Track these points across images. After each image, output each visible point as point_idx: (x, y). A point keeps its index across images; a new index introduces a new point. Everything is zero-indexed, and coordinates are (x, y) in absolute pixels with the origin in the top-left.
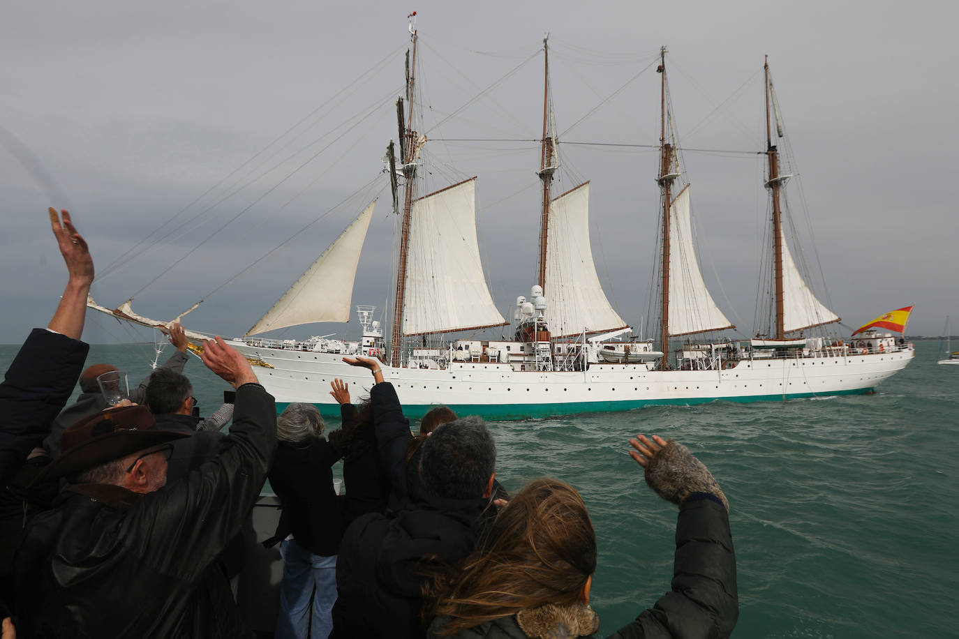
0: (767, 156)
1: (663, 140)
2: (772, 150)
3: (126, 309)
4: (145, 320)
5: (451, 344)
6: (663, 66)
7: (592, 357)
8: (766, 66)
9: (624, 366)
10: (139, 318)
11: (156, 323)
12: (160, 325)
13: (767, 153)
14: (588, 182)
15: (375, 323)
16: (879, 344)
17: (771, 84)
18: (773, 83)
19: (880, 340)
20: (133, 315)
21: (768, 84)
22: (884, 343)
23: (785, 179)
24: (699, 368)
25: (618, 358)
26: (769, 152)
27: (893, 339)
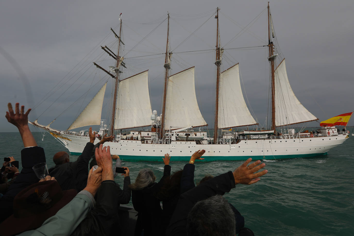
0: (268, 47)
1: (217, 46)
2: (271, 44)
3: (36, 122)
4: (40, 126)
5: (120, 133)
6: (218, 16)
7: (173, 138)
8: (268, 7)
9: (186, 142)
10: (39, 125)
11: (43, 126)
12: (44, 127)
13: (268, 46)
14: (194, 67)
15: (105, 125)
16: (327, 132)
17: (270, 15)
18: (271, 14)
19: (328, 130)
20: (37, 124)
21: (269, 14)
22: (331, 131)
23: (276, 56)
24: (221, 143)
25: (184, 138)
26: (269, 45)
27: (336, 129)
